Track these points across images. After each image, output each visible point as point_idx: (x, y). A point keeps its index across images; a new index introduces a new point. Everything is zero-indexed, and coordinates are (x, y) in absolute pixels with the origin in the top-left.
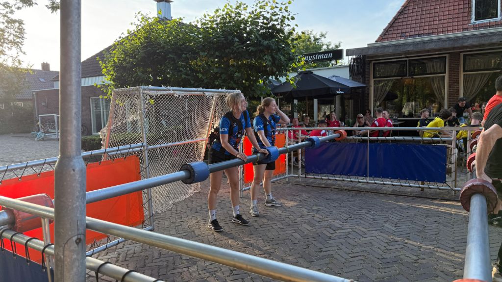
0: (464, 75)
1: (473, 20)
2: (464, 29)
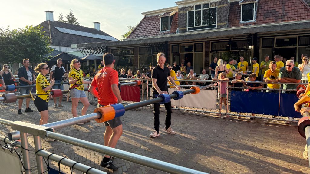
0: (139, 56)
1: (161, 30)
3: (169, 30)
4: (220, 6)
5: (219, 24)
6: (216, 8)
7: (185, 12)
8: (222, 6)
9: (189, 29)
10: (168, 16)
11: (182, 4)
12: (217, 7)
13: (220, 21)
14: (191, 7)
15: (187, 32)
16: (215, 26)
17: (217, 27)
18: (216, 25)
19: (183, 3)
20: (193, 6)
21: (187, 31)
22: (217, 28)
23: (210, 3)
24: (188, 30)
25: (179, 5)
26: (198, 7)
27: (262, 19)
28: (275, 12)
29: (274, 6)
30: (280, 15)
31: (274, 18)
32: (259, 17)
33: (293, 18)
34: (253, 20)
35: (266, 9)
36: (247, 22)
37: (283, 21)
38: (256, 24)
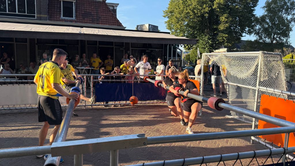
5: (39, 16)
16: (34, 16)
22: (36, 19)
27: (81, 18)
28: (91, 14)
29: (90, 9)
30: (95, 18)
31: (91, 19)
32: (78, 16)
33: (105, 23)
34: (73, 17)
35: (83, 10)
36: (68, 19)
37: (97, 23)
38: (76, 22)
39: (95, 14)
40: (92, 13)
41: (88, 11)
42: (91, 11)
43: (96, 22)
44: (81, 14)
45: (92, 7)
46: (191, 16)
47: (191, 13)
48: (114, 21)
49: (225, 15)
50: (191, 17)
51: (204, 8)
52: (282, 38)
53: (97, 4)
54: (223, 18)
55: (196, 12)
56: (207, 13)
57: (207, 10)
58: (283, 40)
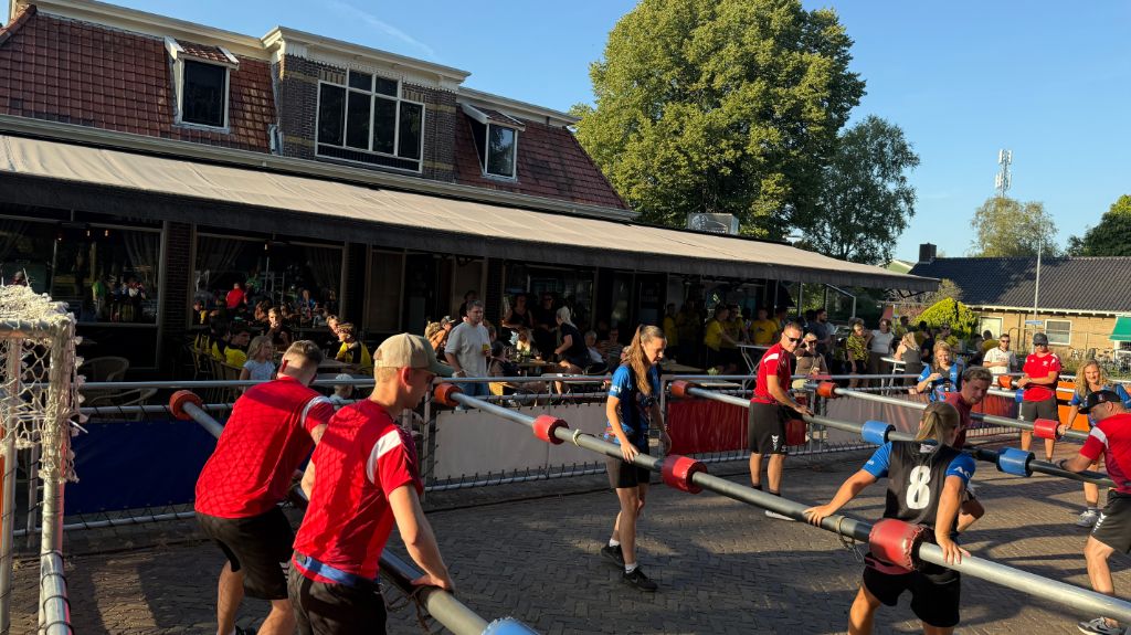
0: (200, 238)
1: (179, 117)
2: (164, 134)
3: (226, 129)
4: (433, 106)
5: (429, 164)
6: (421, 107)
7: (311, 79)
8: (442, 107)
9: (322, 150)
10: (224, 69)
11: (304, 44)
12: (424, 105)
13: (431, 156)
14: (334, 68)
15: (312, 157)
16: (415, 166)
17: (421, 170)
18: (418, 164)
19: (313, 43)
20: (345, 71)
21: (316, 154)
22: (423, 176)
23: (405, 86)
24: (319, 153)
25: (291, 46)
26: (361, 79)
27: (530, 180)
28: (550, 169)
29: (541, 151)
30: (562, 180)
31: (555, 185)
32: (522, 172)
33: (589, 197)
34: (511, 176)
35: (527, 154)
36: (502, 180)
37: (573, 198)
38: (522, 191)
39: (559, 167)
40: (553, 166)
41: (538, 157)
42: (546, 158)
43: (568, 193)
44: (525, 167)
45: (547, 146)
46: (679, 167)
47: (682, 160)
48: (607, 194)
49: (778, 176)
50: (682, 172)
51: (722, 151)
52: (876, 245)
53: (552, 135)
54: (770, 184)
55: (696, 158)
56: (727, 163)
57: (729, 155)
58: (876, 249)
